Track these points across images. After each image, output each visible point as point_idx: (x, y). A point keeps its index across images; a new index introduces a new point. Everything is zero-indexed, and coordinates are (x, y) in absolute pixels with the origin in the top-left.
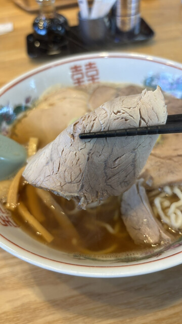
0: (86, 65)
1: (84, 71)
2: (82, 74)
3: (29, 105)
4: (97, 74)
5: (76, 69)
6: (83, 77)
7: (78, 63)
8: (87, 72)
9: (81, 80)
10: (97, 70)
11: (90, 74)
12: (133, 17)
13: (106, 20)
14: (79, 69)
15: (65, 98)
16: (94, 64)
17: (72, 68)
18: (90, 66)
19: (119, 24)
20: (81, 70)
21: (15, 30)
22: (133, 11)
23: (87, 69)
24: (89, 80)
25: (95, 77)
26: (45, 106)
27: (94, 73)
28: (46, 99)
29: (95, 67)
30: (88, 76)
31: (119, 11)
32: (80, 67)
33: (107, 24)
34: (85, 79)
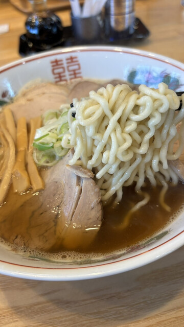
0: (67, 59)
1: (65, 65)
2: (63, 68)
3: (6, 99)
4: (79, 68)
5: (56, 63)
6: (64, 72)
7: (58, 57)
8: (68, 67)
9: (62, 75)
10: (79, 65)
11: (71, 68)
12: (127, 16)
13: (99, 18)
14: (59, 63)
15: (44, 94)
16: (76, 58)
17: (52, 62)
18: (72, 60)
19: (113, 23)
20: (62, 64)
21: (10, 31)
22: (127, 10)
23: (68, 63)
24: (70, 75)
25: (77, 72)
26: (22, 101)
27: (76, 67)
28: (24, 95)
29: (77, 61)
30: (69, 71)
31: (113, 10)
32: (61, 61)
33: (101, 23)
34: (67, 73)
